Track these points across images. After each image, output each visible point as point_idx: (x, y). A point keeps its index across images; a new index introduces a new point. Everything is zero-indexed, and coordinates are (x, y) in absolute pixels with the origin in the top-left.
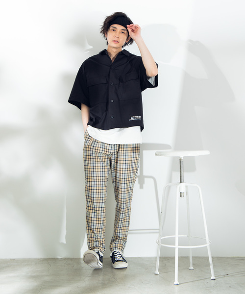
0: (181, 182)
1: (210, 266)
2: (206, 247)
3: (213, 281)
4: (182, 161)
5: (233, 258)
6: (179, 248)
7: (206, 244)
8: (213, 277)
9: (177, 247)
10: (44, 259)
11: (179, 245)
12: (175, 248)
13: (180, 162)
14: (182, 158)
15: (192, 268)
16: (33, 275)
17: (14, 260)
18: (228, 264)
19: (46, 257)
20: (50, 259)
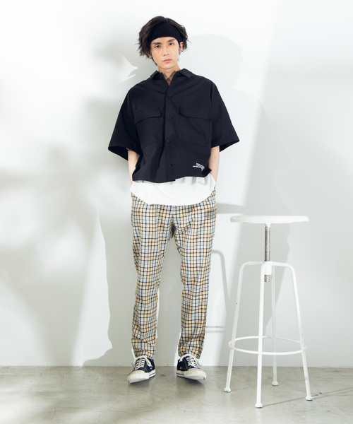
0: (266, 260)
1: (304, 380)
2: (301, 353)
3: (309, 403)
4: (268, 230)
5: (323, 369)
6: (263, 355)
7: (300, 349)
8: (308, 397)
9: (260, 353)
10: (52, 367)
11: (263, 351)
12: (257, 355)
13: (266, 232)
14: (268, 226)
15: (275, 383)
16: (41, 391)
17: (8, 368)
18: (318, 377)
19: (55, 365)
20: (60, 367)
